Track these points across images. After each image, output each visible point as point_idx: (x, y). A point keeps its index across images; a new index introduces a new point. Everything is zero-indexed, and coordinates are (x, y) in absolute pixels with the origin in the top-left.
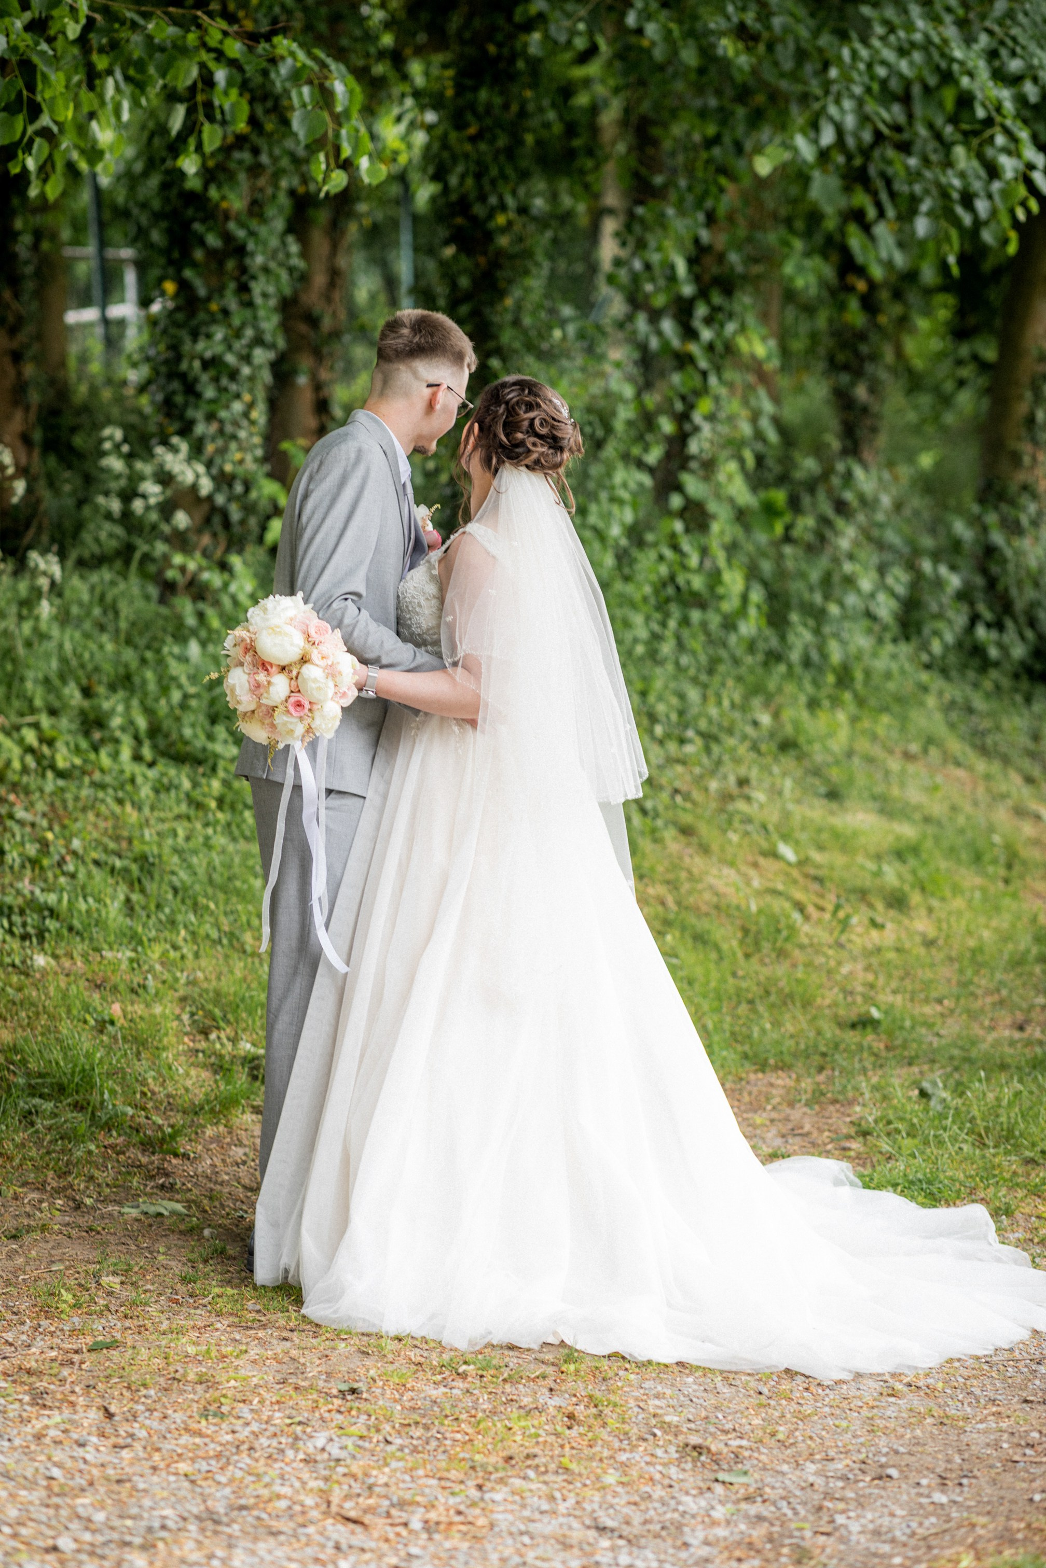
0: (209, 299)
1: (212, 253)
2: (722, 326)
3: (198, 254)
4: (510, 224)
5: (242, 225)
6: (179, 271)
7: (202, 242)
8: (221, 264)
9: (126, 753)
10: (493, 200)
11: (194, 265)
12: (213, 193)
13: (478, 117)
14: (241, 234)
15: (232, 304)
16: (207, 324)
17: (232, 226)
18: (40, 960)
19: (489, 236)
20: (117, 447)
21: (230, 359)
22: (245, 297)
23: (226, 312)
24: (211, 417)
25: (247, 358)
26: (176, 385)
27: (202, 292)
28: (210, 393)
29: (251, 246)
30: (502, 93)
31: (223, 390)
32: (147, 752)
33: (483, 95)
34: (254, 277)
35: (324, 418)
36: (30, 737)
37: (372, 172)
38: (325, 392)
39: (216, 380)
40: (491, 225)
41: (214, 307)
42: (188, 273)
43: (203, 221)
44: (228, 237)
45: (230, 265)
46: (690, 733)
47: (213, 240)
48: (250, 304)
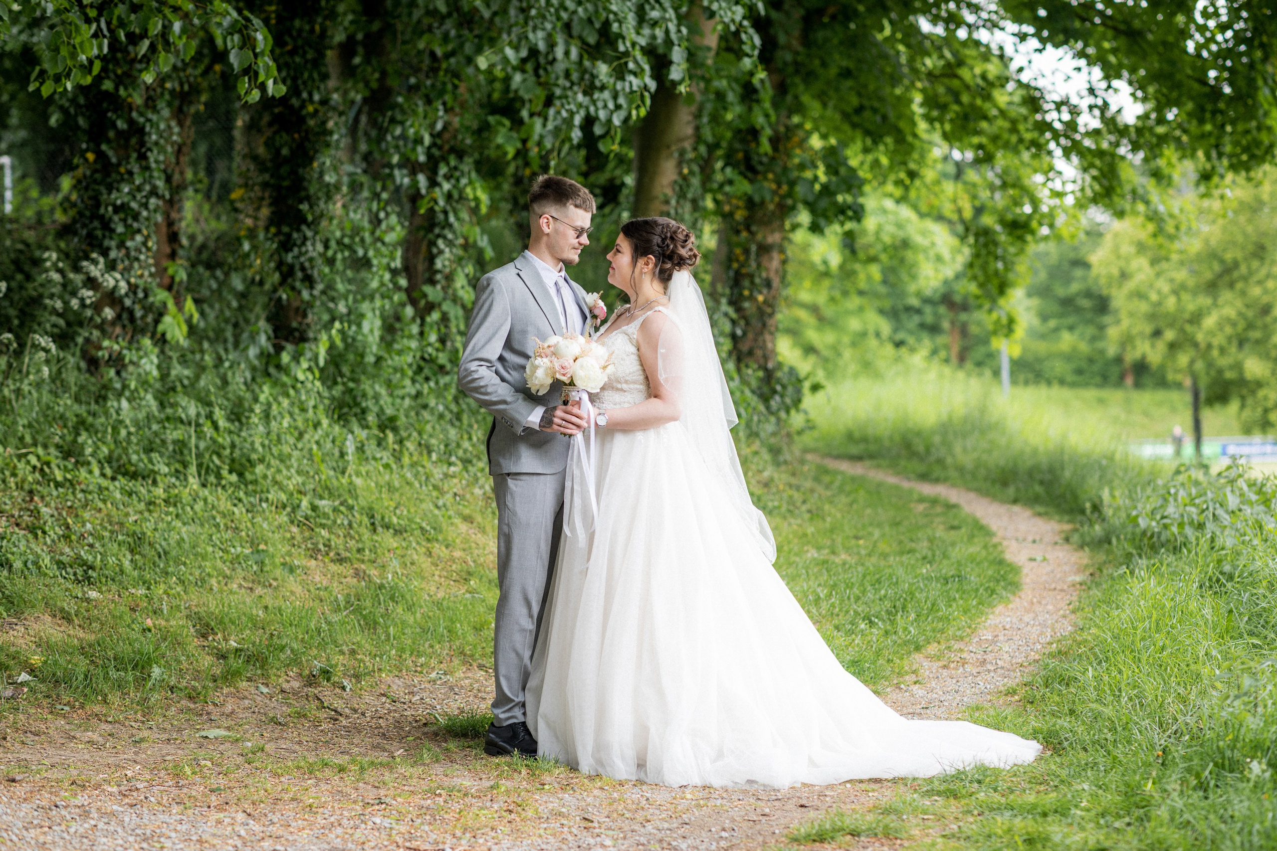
0: (119, 164)
1: (120, 133)
2: (458, 180)
3: (111, 134)
4: (316, 111)
5: (141, 114)
6: (98, 145)
7: (114, 126)
8: (127, 140)
9: (97, 472)
10: (305, 95)
11: (109, 141)
12: (122, 92)
13: (294, 39)
14: (142, 120)
15: (136, 169)
16: (119, 182)
17: (134, 114)
18: (93, 594)
19: (302, 120)
20: (55, 265)
21: (134, 205)
22: (144, 163)
23: (131, 173)
24: (121, 245)
25: (145, 206)
26: (96, 224)
27: (114, 160)
28: (120, 229)
29: (148, 129)
30: (309, 22)
31: (127, 226)
32: (108, 471)
33: (297, 23)
34: (150, 150)
36: (33, 460)
39: (124, 220)
40: (304, 112)
41: (122, 170)
42: (104, 147)
43: (115, 111)
44: (131, 122)
45: (133, 141)
46: (453, 459)
47: (121, 124)
48: (147, 168)
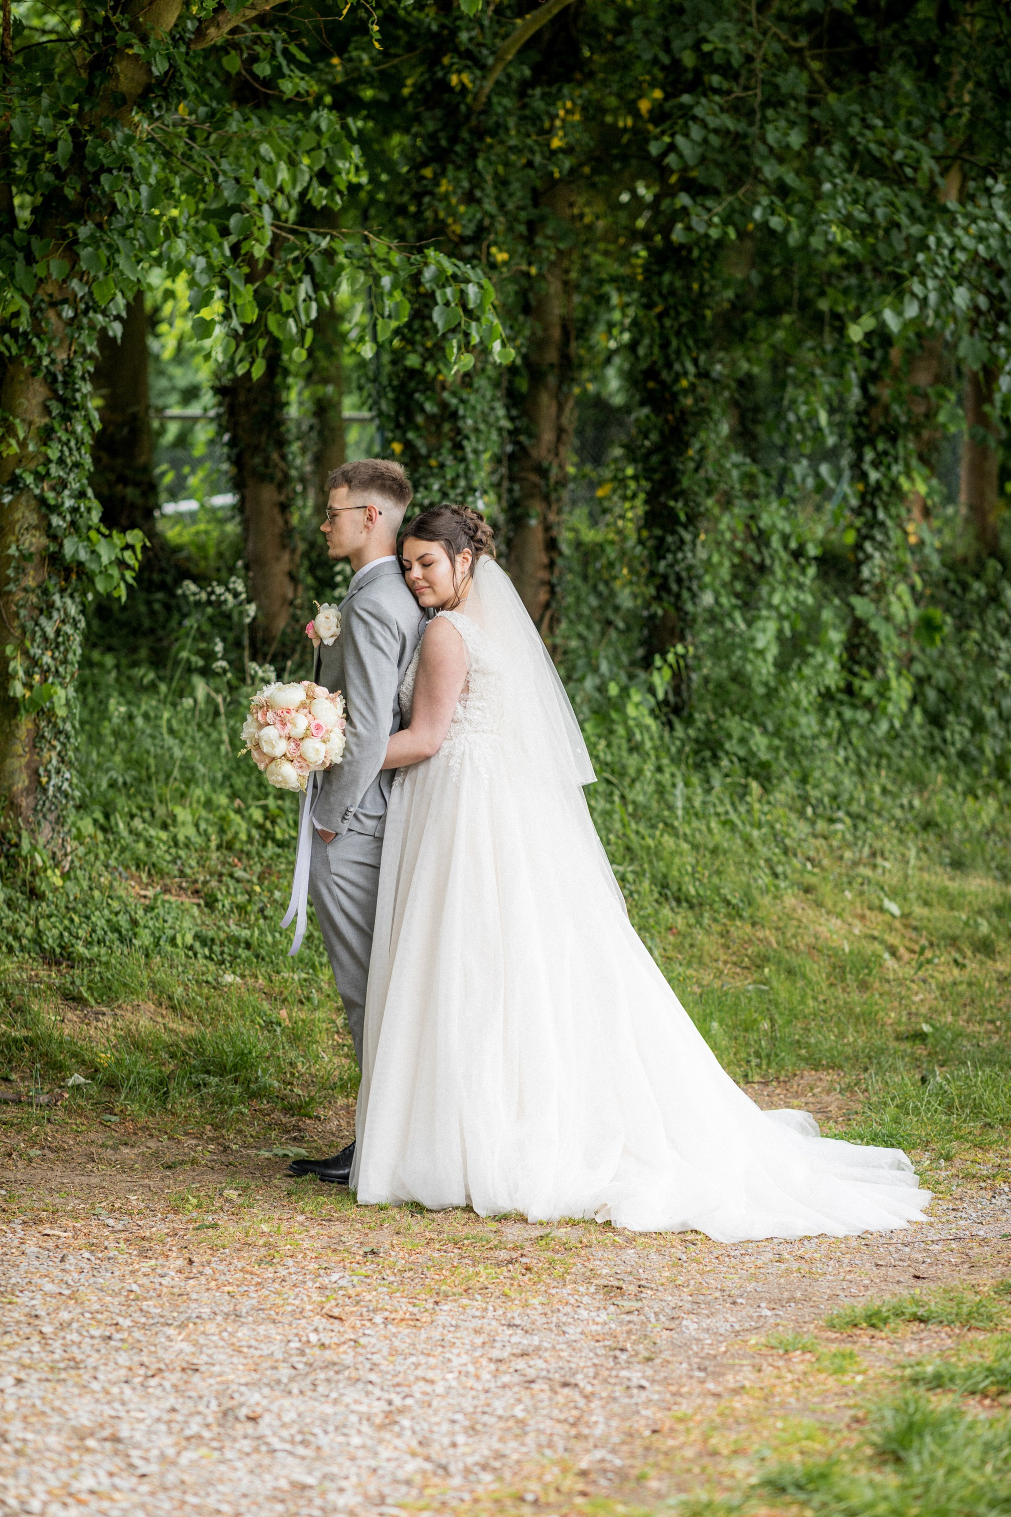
0: (429, 456)
1: (430, 418)
2: (889, 468)
3: (420, 419)
4: (693, 387)
5: (454, 394)
6: (404, 433)
7: (422, 410)
8: (439, 427)
10: (677, 367)
11: (417, 428)
12: (430, 368)
13: (664, 298)
14: (454, 401)
15: (449, 461)
16: (425, 477)
17: (446, 395)
18: (229, 978)
19: (675, 397)
22: (460, 454)
23: (442, 466)
27: (423, 451)
29: (461, 412)
30: (684, 277)
33: (667, 278)
34: (467, 438)
35: (555, 555)
37: (501, 355)
38: (554, 533)
40: (676, 388)
41: (433, 462)
42: (411, 435)
43: (423, 392)
44: (444, 405)
45: (447, 427)
46: (841, 814)
47: (431, 408)
48: (463, 460)
